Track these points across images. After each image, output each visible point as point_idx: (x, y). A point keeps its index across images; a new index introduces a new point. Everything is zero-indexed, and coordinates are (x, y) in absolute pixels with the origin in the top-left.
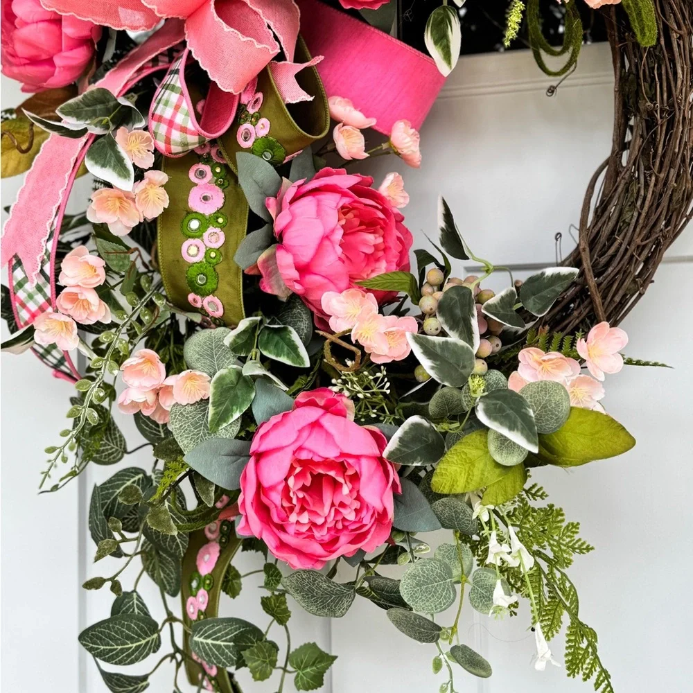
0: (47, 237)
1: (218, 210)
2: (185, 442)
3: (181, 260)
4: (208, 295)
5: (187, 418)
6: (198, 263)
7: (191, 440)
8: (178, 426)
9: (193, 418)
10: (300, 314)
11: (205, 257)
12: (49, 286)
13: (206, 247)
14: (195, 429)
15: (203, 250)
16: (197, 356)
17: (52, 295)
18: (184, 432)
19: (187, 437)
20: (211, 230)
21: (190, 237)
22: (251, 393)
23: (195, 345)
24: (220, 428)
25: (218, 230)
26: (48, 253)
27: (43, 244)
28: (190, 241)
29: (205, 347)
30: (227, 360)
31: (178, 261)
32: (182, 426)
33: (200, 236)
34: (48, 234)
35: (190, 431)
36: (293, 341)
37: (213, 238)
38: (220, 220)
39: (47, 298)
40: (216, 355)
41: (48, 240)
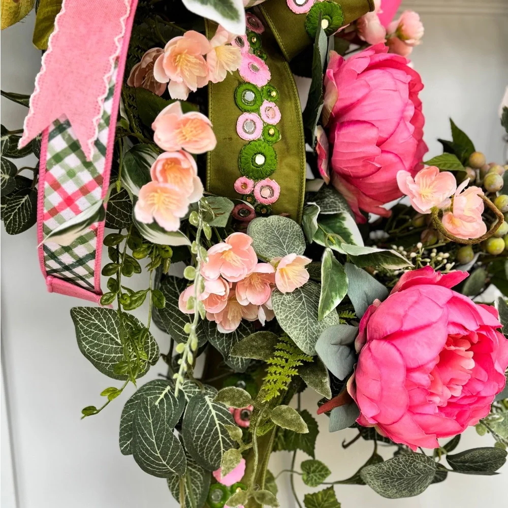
0: (105, 95)
1: (268, 83)
2: (295, 333)
3: (234, 136)
4: (263, 178)
5: (290, 307)
6: (255, 141)
7: (300, 330)
8: (284, 317)
9: (295, 308)
10: (335, 203)
11: (263, 135)
12: (103, 160)
13: (264, 122)
14: (302, 318)
15: (260, 126)
16: (264, 244)
17: (105, 172)
18: (291, 322)
19: (296, 328)
20: (266, 104)
21: (246, 111)
22: (345, 277)
23: (257, 233)
24: (325, 316)
25: (272, 105)
26: (105, 117)
27: (100, 103)
28: (246, 115)
29: (269, 236)
30: (298, 248)
31: (231, 139)
32: (287, 316)
33: (257, 111)
34: (107, 91)
35: (297, 321)
36: (345, 228)
37: (270, 113)
38: (274, 94)
39: (96, 176)
40: (284, 243)
41: (106, 99)
